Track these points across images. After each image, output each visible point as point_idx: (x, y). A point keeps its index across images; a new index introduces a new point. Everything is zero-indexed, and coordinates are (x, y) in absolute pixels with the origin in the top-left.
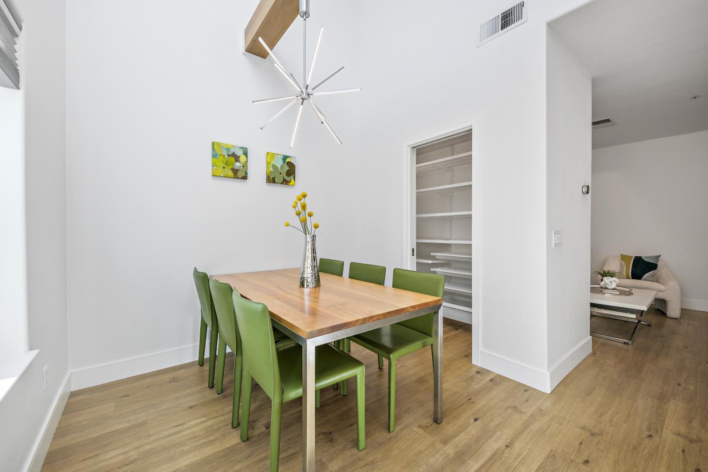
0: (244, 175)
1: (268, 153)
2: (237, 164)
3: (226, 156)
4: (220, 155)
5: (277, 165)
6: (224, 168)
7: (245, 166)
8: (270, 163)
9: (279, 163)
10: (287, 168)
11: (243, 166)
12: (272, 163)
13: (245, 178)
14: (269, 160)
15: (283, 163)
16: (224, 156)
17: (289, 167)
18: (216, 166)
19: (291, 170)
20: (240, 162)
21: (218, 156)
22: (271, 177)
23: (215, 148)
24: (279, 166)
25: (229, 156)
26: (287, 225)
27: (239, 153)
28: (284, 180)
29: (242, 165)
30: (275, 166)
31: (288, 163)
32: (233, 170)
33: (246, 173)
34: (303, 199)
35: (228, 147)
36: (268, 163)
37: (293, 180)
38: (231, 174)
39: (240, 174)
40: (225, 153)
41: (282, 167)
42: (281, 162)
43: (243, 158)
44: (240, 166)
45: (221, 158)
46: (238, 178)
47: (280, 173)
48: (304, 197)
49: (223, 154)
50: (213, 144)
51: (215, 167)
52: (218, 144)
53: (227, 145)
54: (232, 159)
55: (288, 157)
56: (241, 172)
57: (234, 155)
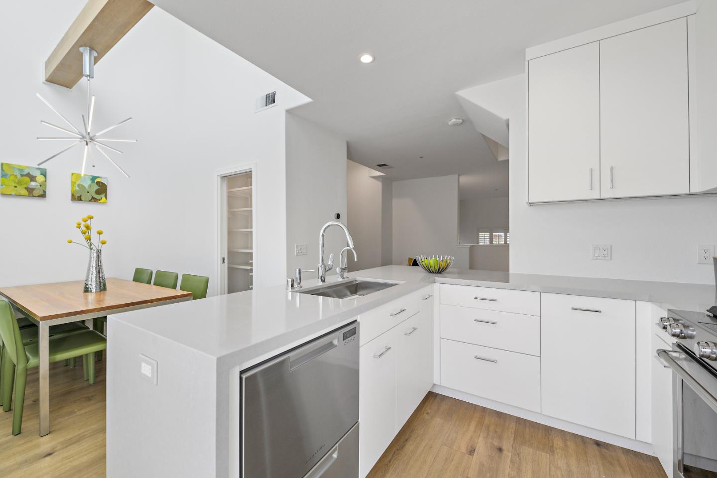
0: (41, 193)
1: (73, 174)
2: (33, 184)
3: (19, 176)
4: (11, 175)
5: (85, 185)
6: (16, 187)
7: (43, 185)
8: (75, 183)
9: (87, 183)
10: (96, 187)
11: (41, 186)
12: (77, 183)
13: (43, 196)
14: (74, 180)
15: (92, 182)
16: (16, 176)
17: (99, 186)
18: (6, 185)
19: (102, 189)
20: (36, 181)
21: (9, 176)
22: (77, 195)
23: (4, 169)
24: (86, 185)
25: (22, 176)
26: (70, 242)
27: (37, 174)
28: (93, 198)
29: (39, 185)
30: (82, 185)
31: (98, 183)
32: (27, 189)
33: (45, 192)
34: (89, 220)
35: (21, 168)
36: (73, 183)
37: (104, 198)
38: (25, 192)
39: (36, 193)
40: (17, 173)
41: (90, 186)
42: (90, 182)
43: (40, 178)
44: (37, 186)
45: (12, 178)
46: (33, 196)
47: (88, 192)
48: (90, 219)
49: (15, 174)
50: (2, 164)
51: (4, 186)
52: (8, 165)
53: (19, 166)
54: (27, 179)
55: (98, 177)
56: (38, 191)
57: (28, 175)
